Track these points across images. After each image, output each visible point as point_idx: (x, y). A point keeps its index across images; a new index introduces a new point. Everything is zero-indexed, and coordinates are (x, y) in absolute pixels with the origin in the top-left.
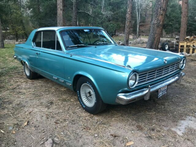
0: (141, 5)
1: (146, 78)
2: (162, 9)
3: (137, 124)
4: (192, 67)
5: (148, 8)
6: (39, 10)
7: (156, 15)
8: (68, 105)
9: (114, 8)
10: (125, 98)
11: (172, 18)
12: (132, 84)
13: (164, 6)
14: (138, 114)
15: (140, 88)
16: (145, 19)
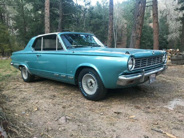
0: (117, 27)
1: (140, 64)
2: (139, 24)
3: (134, 105)
4: (169, 70)
5: (123, 29)
6: (25, 30)
7: (134, 29)
8: (70, 97)
9: (94, 29)
10: (125, 78)
11: (145, 37)
12: (131, 67)
13: (141, 22)
14: (133, 100)
15: (136, 72)
16: (121, 39)
